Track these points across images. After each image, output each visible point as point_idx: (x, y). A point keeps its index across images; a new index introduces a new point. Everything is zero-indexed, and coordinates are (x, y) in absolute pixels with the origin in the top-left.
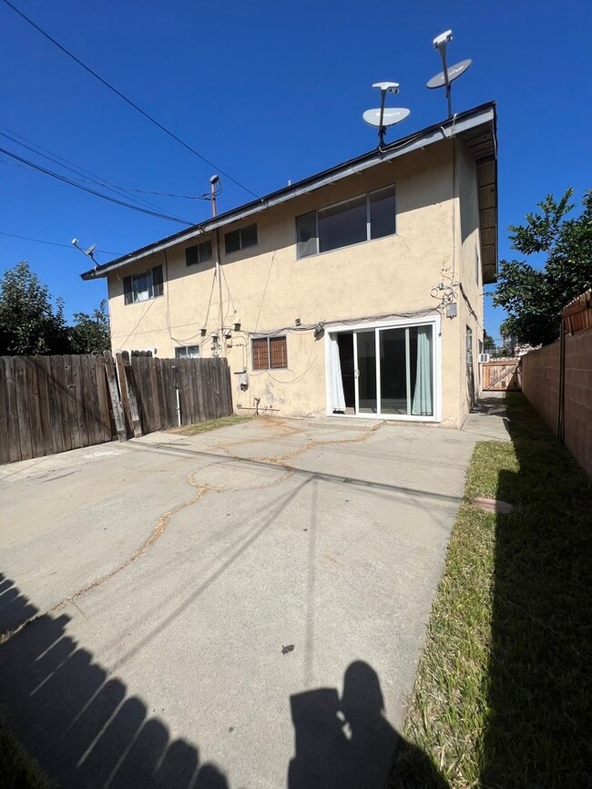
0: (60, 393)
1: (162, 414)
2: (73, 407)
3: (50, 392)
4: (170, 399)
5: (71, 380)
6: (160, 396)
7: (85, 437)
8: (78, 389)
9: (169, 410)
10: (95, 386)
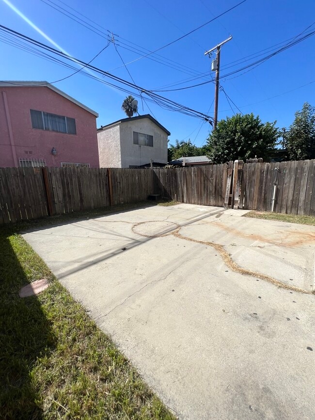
0: (207, 181)
1: (259, 201)
2: (211, 188)
3: (204, 181)
4: (268, 191)
5: (212, 177)
6: (260, 189)
7: (215, 202)
8: (214, 180)
9: (265, 199)
10: (222, 179)
